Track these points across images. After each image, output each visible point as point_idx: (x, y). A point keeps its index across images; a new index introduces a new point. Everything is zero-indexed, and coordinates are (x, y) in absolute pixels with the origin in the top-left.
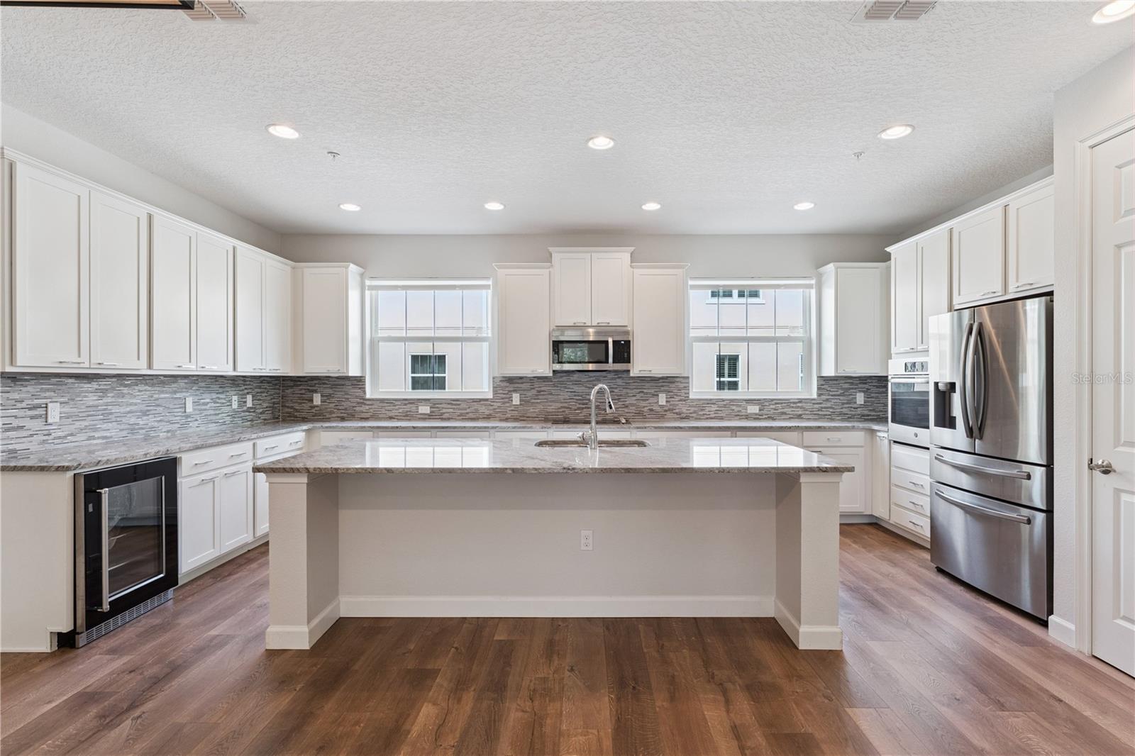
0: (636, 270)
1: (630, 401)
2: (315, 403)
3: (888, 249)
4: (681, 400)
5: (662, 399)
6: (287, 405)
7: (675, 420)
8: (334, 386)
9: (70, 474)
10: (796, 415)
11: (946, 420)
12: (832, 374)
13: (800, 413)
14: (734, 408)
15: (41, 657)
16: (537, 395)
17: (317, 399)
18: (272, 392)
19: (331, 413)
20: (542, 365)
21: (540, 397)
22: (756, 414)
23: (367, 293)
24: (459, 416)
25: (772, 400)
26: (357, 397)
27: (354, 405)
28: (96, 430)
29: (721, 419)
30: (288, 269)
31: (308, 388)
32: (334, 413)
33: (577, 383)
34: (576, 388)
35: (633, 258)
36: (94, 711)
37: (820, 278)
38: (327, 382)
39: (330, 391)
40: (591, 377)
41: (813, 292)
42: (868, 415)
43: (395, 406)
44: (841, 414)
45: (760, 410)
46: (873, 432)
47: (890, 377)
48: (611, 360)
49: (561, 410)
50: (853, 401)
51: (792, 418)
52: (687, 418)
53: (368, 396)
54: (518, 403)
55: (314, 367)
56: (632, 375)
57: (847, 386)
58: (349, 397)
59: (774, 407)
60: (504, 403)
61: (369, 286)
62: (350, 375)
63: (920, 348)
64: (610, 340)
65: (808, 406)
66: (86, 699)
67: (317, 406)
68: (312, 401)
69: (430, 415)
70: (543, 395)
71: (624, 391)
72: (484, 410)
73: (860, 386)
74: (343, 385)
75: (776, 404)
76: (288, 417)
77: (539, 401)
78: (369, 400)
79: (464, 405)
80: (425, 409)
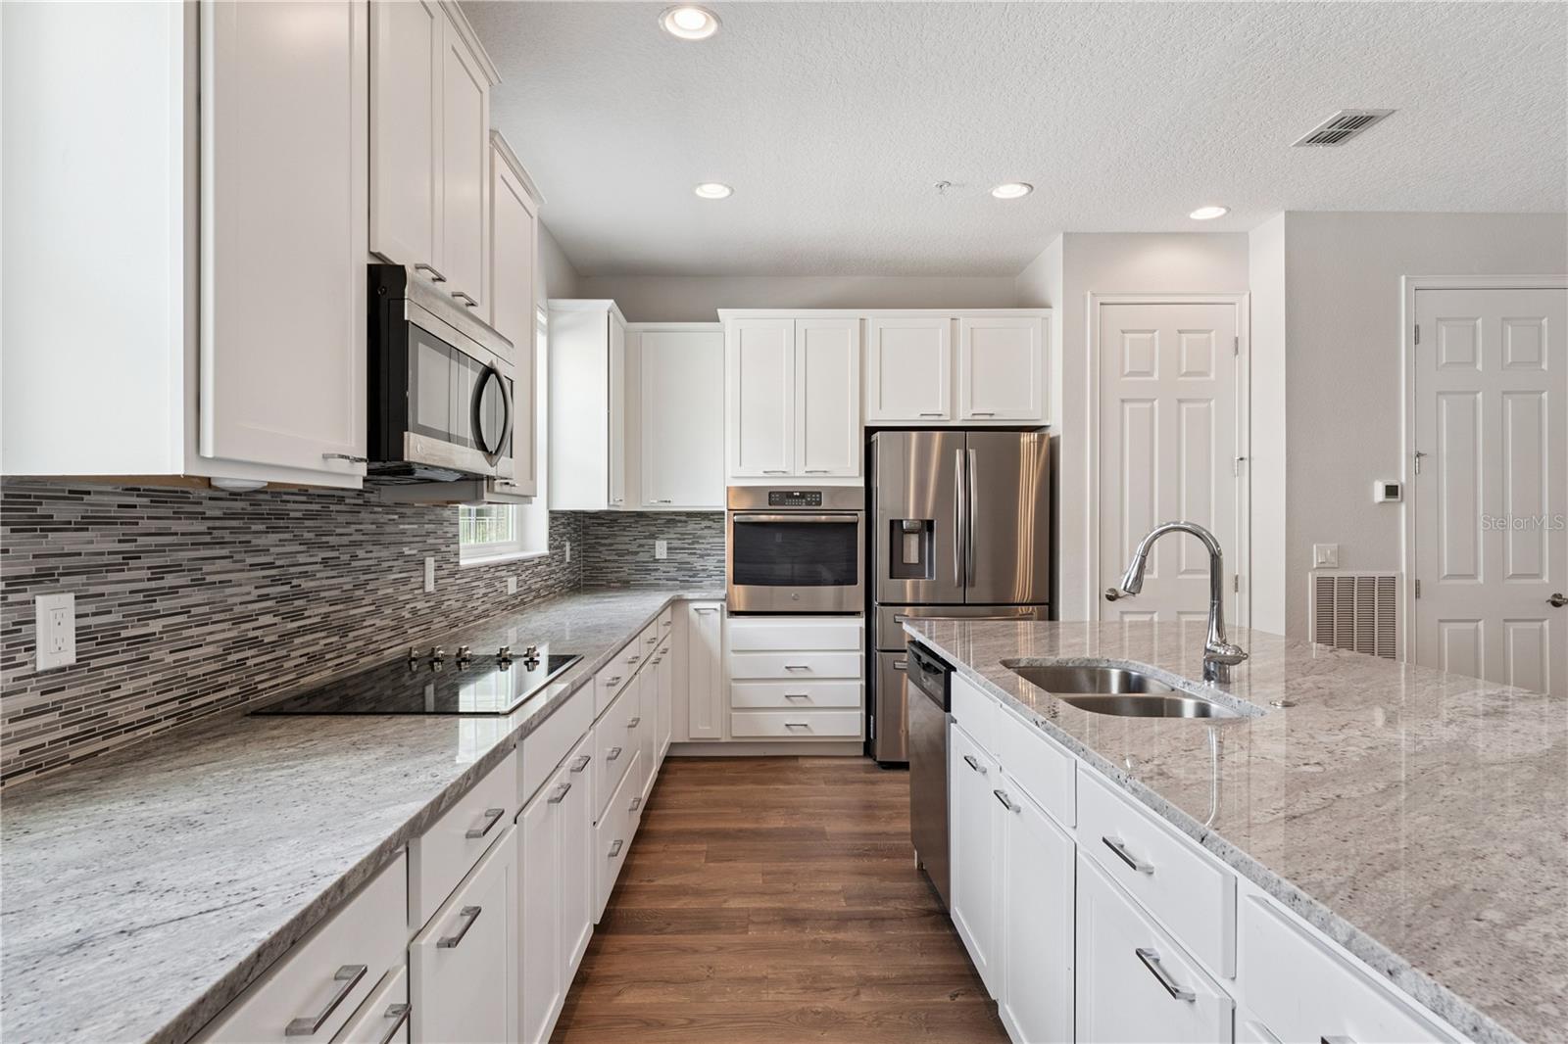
21: (160, 605)
77: (155, 626)
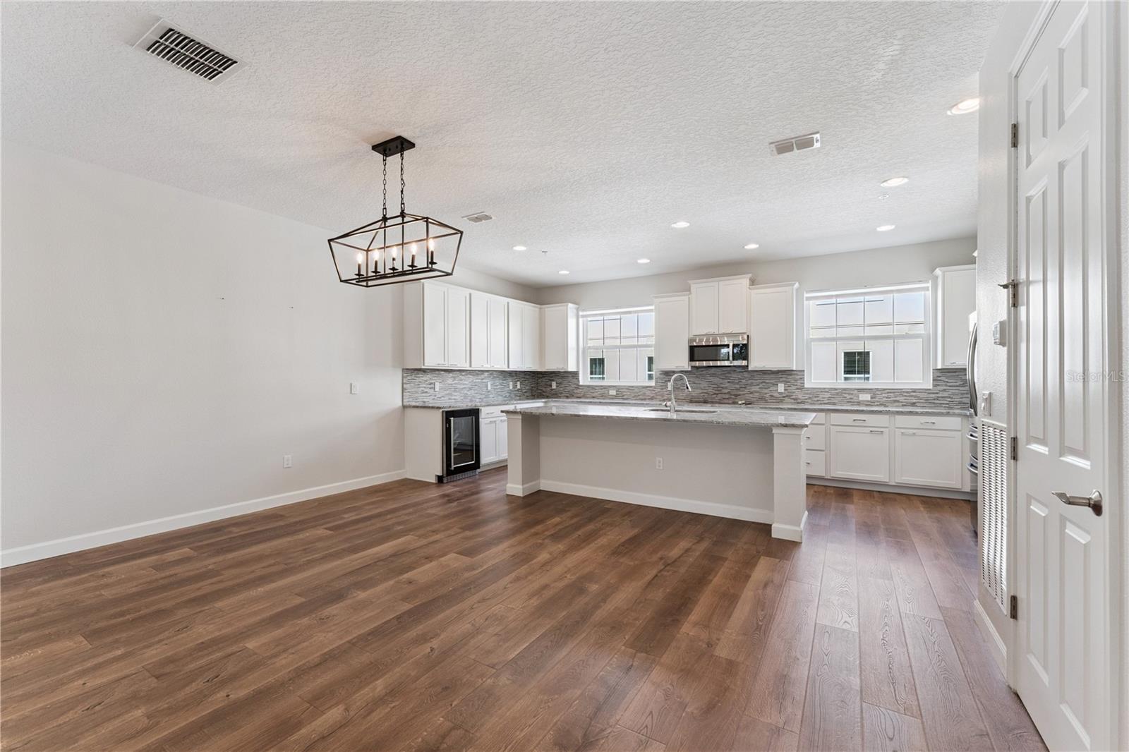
0: (753, 291)
1: (754, 388)
2: (553, 387)
4: (797, 389)
5: (781, 388)
6: (538, 387)
7: (792, 403)
8: (563, 377)
9: (441, 410)
10: (909, 403)
13: (914, 401)
14: (845, 395)
15: (432, 484)
17: (554, 385)
18: (531, 380)
19: (562, 393)
20: (683, 362)
22: (868, 401)
23: (581, 320)
24: (633, 397)
25: (885, 390)
26: (575, 384)
27: (574, 389)
28: (452, 395)
29: (834, 404)
30: (537, 309)
31: (550, 378)
33: (713, 375)
34: (712, 379)
35: (753, 282)
36: (447, 498)
37: (934, 280)
38: (559, 375)
39: (560, 380)
41: (929, 293)
43: (596, 390)
44: (960, 403)
45: (872, 398)
48: (732, 358)
49: (704, 395)
51: (905, 405)
52: (803, 403)
53: (581, 383)
55: (551, 366)
56: (750, 369)
58: (571, 384)
59: (886, 395)
60: (662, 389)
61: (580, 315)
62: (569, 370)
64: (731, 344)
65: (922, 395)
66: (444, 496)
67: (554, 389)
68: (551, 386)
69: (616, 396)
71: (747, 381)
72: (648, 393)
74: (567, 377)
75: (888, 393)
76: (540, 395)
78: (581, 386)
79: (636, 390)
80: (613, 392)
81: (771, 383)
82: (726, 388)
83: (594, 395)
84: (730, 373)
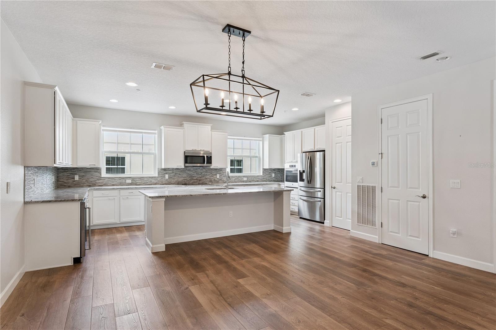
0: (213, 132)
1: (207, 177)
2: (75, 180)
3: (284, 133)
5: (218, 176)
6: (60, 180)
7: (222, 183)
8: (85, 172)
10: (257, 181)
11: (302, 180)
12: (268, 168)
14: (239, 178)
16: (175, 175)
17: (77, 178)
20: (180, 163)
24: (143, 183)
25: (251, 176)
26: (97, 176)
27: (96, 180)
29: (236, 182)
30: (72, 121)
31: (72, 172)
32: (85, 184)
33: (189, 170)
35: (212, 129)
37: (263, 138)
38: (82, 170)
39: (83, 174)
40: (194, 168)
41: (261, 142)
42: (275, 180)
43: (115, 180)
44: (269, 180)
45: (247, 179)
46: (280, 184)
47: (285, 169)
48: (206, 163)
49: (184, 180)
50: (271, 176)
54: (168, 178)
55: (82, 163)
56: (211, 168)
57: (270, 171)
58: (93, 176)
59: (251, 178)
60: (162, 178)
61: (102, 129)
63: (294, 161)
64: (205, 156)
65: (260, 178)
67: (77, 181)
68: (74, 178)
69: (131, 184)
70: (177, 175)
71: (206, 173)
72: (153, 181)
73: (273, 171)
74: (90, 171)
76: (60, 186)
78: (103, 178)
79: (146, 179)
80: (129, 181)
81: (214, 174)
82: (195, 177)
83: (113, 183)
84: (197, 170)
